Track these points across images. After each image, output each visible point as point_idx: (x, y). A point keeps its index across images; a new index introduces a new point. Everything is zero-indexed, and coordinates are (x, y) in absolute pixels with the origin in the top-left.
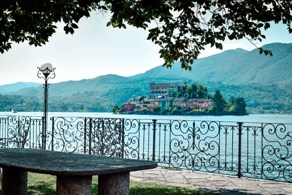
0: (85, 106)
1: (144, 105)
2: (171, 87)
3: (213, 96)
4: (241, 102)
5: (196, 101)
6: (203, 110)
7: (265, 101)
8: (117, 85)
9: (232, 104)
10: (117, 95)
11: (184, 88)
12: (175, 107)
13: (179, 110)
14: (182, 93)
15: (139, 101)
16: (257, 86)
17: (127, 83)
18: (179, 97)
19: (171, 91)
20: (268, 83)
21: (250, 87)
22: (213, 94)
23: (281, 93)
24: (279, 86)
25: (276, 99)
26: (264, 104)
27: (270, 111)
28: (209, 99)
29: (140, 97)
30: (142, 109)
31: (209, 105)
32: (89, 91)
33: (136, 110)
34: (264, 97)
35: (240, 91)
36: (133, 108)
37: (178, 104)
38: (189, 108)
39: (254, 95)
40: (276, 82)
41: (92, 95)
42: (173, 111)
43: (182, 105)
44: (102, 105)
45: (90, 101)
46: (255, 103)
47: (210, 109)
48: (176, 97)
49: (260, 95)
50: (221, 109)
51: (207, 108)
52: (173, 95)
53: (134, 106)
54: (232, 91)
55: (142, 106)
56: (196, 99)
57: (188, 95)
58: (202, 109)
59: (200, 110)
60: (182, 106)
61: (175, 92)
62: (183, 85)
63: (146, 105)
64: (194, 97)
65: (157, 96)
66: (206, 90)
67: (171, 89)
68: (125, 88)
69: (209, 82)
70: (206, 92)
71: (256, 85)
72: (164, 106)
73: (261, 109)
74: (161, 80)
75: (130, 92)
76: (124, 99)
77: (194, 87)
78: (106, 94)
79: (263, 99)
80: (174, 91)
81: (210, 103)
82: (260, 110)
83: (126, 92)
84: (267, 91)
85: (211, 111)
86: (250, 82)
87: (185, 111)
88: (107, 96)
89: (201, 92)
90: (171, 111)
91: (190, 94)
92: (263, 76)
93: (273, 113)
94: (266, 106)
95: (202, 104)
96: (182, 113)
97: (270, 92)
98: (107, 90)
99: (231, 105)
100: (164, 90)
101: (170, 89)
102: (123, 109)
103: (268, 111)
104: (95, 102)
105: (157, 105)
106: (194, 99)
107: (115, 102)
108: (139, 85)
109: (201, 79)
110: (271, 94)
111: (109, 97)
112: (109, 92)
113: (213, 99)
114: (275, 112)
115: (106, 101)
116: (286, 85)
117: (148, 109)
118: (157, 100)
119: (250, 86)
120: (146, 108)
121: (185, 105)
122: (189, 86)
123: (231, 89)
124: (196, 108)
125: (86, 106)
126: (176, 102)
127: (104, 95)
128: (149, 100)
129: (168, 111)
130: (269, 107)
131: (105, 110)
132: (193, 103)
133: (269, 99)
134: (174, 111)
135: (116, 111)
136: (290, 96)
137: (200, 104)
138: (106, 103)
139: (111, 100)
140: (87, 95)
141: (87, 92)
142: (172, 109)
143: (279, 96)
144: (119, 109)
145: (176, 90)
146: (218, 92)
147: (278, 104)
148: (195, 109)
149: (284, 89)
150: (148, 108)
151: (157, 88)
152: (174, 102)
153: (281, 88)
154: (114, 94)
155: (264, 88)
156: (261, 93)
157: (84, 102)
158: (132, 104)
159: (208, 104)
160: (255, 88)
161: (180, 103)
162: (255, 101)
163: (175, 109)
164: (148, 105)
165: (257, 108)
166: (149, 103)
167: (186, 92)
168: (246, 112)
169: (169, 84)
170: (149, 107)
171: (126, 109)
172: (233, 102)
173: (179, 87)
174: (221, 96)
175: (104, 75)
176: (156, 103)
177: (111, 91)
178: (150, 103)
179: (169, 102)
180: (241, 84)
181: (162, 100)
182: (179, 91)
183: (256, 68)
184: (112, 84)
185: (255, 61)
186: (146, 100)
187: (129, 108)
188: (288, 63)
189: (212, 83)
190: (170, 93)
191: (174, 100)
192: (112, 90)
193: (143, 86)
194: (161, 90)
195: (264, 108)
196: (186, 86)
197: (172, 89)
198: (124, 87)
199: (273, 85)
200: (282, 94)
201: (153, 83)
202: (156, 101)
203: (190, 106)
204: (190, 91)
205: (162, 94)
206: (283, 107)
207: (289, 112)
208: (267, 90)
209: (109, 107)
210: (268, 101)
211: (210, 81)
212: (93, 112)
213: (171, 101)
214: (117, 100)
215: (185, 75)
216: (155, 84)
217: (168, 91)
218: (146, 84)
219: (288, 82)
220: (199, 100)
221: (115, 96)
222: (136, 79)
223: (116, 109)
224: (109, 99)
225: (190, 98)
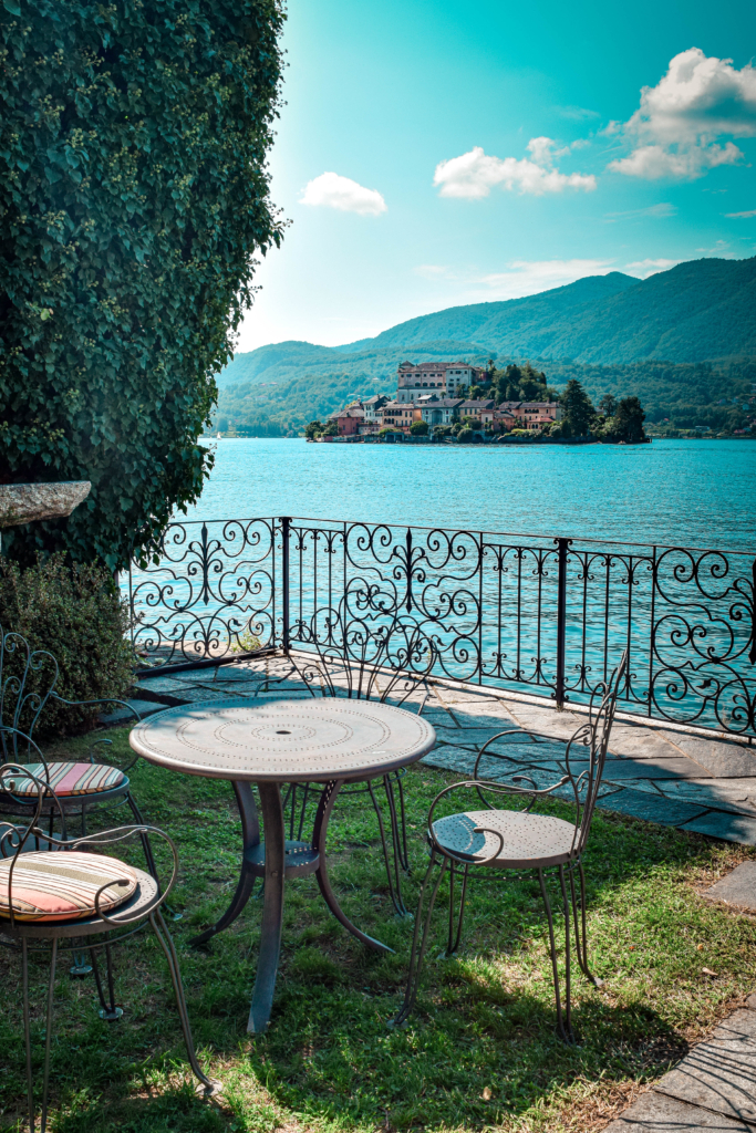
0: (230, 423)
1: (388, 417)
2: (454, 371)
3: (561, 394)
4: (632, 410)
5: (518, 408)
6: (538, 431)
7: (681, 405)
8: (309, 369)
9: (609, 415)
10: (309, 392)
11: (489, 375)
12: (465, 423)
13: (476, 432)
14: (482, 386)
15: (372, 409)
16: (662, 370)
17: (334, 362)
18: (474, 398)
19: (455, 382)
20: (686, 360)
21: (645, 371)
22: (561, 388)
23: (719, 385)
24: (715, 369)
25: (708, 401)
26: (677, 413)
27: (692, 431)
28: (551, 400)
29: (374, 399)
30: (382, 430)
31: (551, 418)
32: (240, 385)
33: (365, 432)
34: (678, 397)
35: (620, 383)
36: (358, 425)
37: (473, 416)
38: (502, 425)
39: (654, 392)
40: (709, 360)
41: (246, 394)
42: (459, 434)
43: (484, 417)
44: (273, 419)
45: (243, 410)
46: (655, 411)
47: (556, 426)
48: (467, 397)
49: (667, 390)
50: (584, 428)
51: (546, 425)
52: (459, 393)
53: (360, 423)
54: (599, 380)
55: (380, 421)
56: (518, 403)
57: (498, 393)
58: (533, 427)
59: (530, 431)
60: (483, 420)
61: (464, 386)
62: (485, 367)
63: (391, 417)
64: (514, 397)
65: (420, 396)
66: (543, 380)
67: (455, 377)
68: (331, 376)
69: (540, 359)
70: (543, 385)
71: (659, 366)
72: (437, 420)
73: (670, 427)
74: (419, 355)
75: (343, 385)
76: (327, 403)
77: (514, 373)
78: (283, 391)
79: (675, 401)
80: (462, 382)
81: (553, 413)
82: (667, 428)
83: (333, 386)
84: (686, 382)
85: (556, 433)
86: (644, 359)
87: (491, 434)
88: (285, 395)
89: (530, 383)
90: (455, 434)
91: (502, 390)
92: (675, 343)
93: (699, 436)
94: (682, 419)
95: (533, 415)
96: (484, 438)
97: (692, 383)
98: (284, 381)
99: (606, 416)
100: (436, 380)
101: (452, 377)
102: (333, 429)
103: (688, 431)
104: (254, 413)
105: (419, 419)
106: (512, 403)
107: (304, 412)
108: (364, 368)
109: (521, 350)
110: (695, 388)
111: (290, 399)
112: (290, 388)
113: (562, 402)
114: (704, 432)
115: (282, 409)
116: (732, 365)
117: (396, 430)
118: (419, 405)
119: (643, 369)
120: (391, 426)
121: (490, 418)
122: (502, 370)
123: (597, 376)
124: (519, 426)
125: (233, 422)
126: (468, 411)
127: (277, 395)
128: (398, 406)
129: (447, 432)
130: (691, 422)
131: (282, 431)
132: (510, 412)
133: (691, 400)
134: (463, 434)
135: (316, 433)
136: (742, 395)
137: (528, 416)
138: (283, 413)
139: (294, 407)
140: (233, 395)
141: (235, 387)
142: (459, 428)
143: (715, 393)
144: (322, 430)
145: (466, 379)
146: (575, 386)
147: (711, 414)
148: (515, 427)
149: (727, 376)
150: (397, 426)
151: (418, 376)
152: (462, 412)
153: (721, 374)
154: (301, 390)
155: (679, 372)
156: (669, 385)
157: (228, 412)
158: (356, 415)
159: (548, 415)
160: (657, 375)
161: (477, 411)
162: (655, 405)
163: (466, 428)
164: (397, 418)
165: (660, 423)
166: (399, 413)
167: (494, 385)
168: (643, 435)
169: (449, 364)
170: (400, 423)
171: (340, 430)
172: (610, 410)
173: (474, 373)
174: (582, 396)
175: (275, 342)
176: (418, 413)
177: (294, 383)
178: (401, 414)
179: (451, 411)
180: (621, 364)
181: (431, 405)
182: (474, 383)
183: (659, 323)
184: (297, 365)
185: (655, 306)
186: (390, 405)
187: (349, 425)
188: (737, 311)
189: (548, 360)
190: (451, 389)
191: (462, 406)
192: (296, 381)
193: (375, 371)
194: (429, 380)
195: (678, 425)
196: (494, 369)
197: (458, 376)
198: (325, 374)
199: (700, 367)
200: (722, 389)
201: (407, 364)
202: (416, 409)
203: (504, 421)
204: (503, 383)
205: (432, 391)
206: (724, 421)
207: (739, 434)
208: (686, 377)
209: (290, 424)
210: (689, 406)
211: (543, 355)
212: (250, 436)
213: (456, 408)
214: (311, 405)
215: (478, 342)
216: (412, 366)
217: (448, 382)
218: (381, 365)
219: (737, 358)
220: (527, 405)
221: (303, 396)
222: (357, 352)
223: (314, 430)
224: (290, 403)
225: (502, 399)
